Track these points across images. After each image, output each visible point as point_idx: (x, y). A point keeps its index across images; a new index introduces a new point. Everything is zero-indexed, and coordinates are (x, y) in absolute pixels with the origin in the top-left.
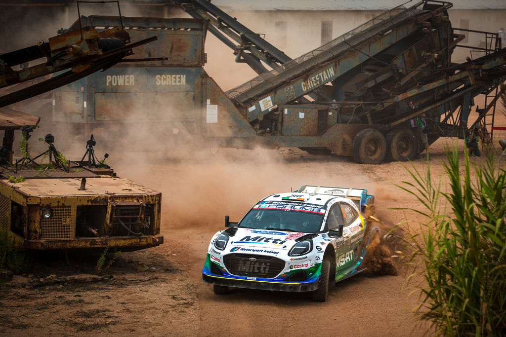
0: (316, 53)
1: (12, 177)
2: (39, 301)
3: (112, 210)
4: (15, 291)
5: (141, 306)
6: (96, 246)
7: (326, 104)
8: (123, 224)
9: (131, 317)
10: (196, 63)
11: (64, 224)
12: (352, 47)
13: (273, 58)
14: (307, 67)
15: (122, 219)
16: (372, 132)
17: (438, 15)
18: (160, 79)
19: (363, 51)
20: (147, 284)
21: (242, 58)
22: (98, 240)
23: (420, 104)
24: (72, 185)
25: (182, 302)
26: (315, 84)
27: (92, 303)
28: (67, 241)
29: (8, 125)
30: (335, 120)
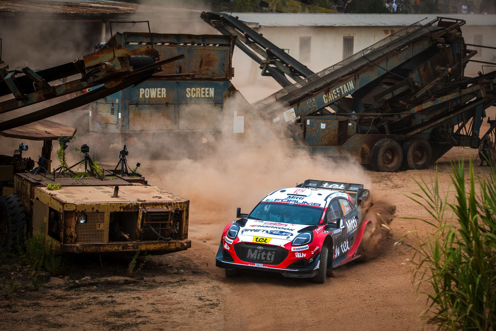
0: (337, 67)
1: (49, 185)
2: (74, 301)
3: (143, 216)
4: (52, 291)
5: (170, 307)
6: (128, 250)
7: (346, 116)
8: (153, 229)
9: (160, 317)
10: (224, 77)
11: (98, 229)
12: (371, 62)
13: (298, 72)
14: (329, 81)
15: (152, 225)
16: (389, 142)
17: (452, 32)
18: (190, 92)
19: (381, 66)
20: (176, 286)
21: (267, 71)
22: (130, 244)
23: (435, 115)
24: (105, 192)
25: (207, 303)
26: (336, 97)
27: (123, 304)
28: (101, 245)
29: (46, 135)
30: (355, 131)
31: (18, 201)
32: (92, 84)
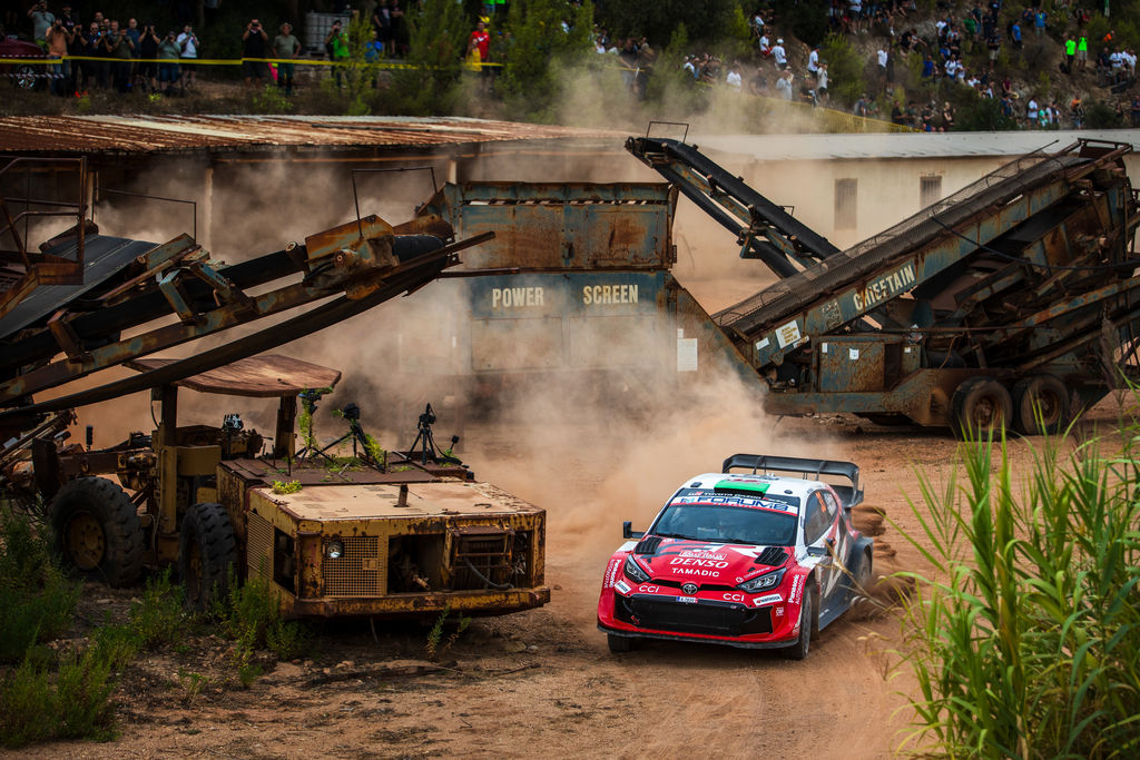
0: (879, 240)
1: (278, 484)
2: (314, 710)
3: (453, 543)
4: (274, 690)
5: (496, 720)
6: (425, 608)
7: (901, 333)
8: (474, 569)
9: (473, 742)
10: (657, 263)
11: (366, 569)
12: (947, 228)
13: (809, 250)
14: (864, 267)
15: (472, 560)
16: (983, 383)
17: (1107, 166)
18: (591, 293)
19: (967, 236)
20: (517, 677)
21: (752, 250)
22: (429, 597)
23: (1075, 329)
24: (384, 496)
25: (571, 711)
26: (879, 298)
27: (408, 715)
28: (372, 600)
29: (280, 387)
30: (916, 363)
31: (222, 515)
32: (325, 292)
